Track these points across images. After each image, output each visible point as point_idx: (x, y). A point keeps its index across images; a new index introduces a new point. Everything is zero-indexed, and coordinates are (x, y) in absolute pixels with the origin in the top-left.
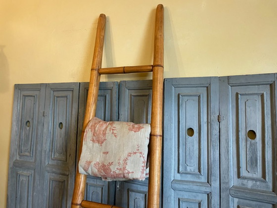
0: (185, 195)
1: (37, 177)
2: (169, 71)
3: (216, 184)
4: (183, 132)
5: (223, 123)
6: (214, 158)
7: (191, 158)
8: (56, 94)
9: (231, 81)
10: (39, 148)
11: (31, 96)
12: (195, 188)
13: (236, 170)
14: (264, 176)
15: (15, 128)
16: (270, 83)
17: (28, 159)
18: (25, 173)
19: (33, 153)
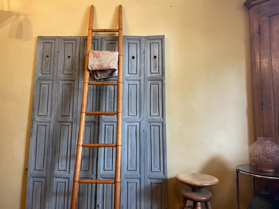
0: (131, 82)
1: (55, 83)
2: (125, 33)
4: (131, 58)
5: (145, 54)
7: (133, 68)
8: (66, 42)
9: (148, 38)
10: (55, 69)
11: (50, 43)
12: (135, 79)
13: (150, 70)
14: (159, 72)
15: (39, 60)
16: (161, 39)
17: (48, 75)
18: (46, 83)
19: (51, 72)
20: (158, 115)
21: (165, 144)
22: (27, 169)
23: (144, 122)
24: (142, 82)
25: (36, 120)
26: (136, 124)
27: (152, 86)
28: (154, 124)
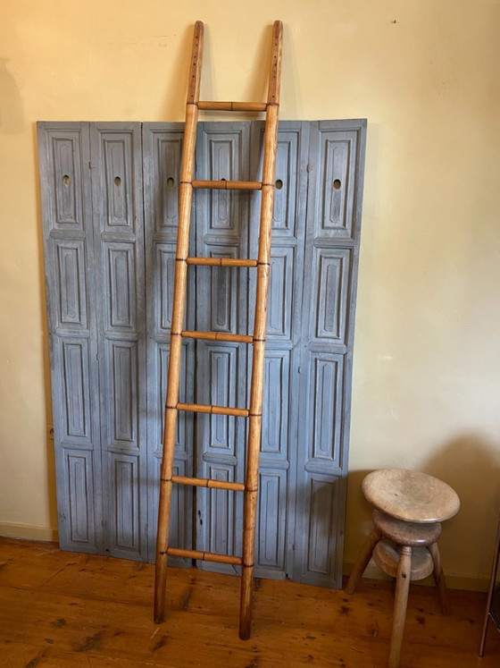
1: (90, 249)
3: (301, 237)
5: (311, 172)
6: (301, 210)
7: (279, 212)
9: (322, 127)
10: (88, 211)
11: (68, 140)
12: (282, 242)
13: (321, 220)
14: (344, 224)
16: (357, 129)
17: (73, 227)
18: (69, 245)
19: (79, 219)
20: (335, 335)
21: (346, 402)
22: (51, 432)
23: (301, 351)
24: (300, 252)
25: (57, 332)
26: (281, 353)
27: (326, 263)
28: (323, 356)
